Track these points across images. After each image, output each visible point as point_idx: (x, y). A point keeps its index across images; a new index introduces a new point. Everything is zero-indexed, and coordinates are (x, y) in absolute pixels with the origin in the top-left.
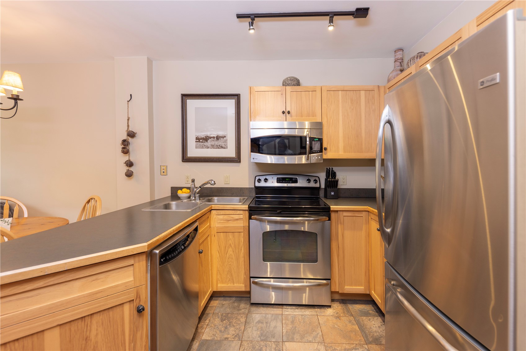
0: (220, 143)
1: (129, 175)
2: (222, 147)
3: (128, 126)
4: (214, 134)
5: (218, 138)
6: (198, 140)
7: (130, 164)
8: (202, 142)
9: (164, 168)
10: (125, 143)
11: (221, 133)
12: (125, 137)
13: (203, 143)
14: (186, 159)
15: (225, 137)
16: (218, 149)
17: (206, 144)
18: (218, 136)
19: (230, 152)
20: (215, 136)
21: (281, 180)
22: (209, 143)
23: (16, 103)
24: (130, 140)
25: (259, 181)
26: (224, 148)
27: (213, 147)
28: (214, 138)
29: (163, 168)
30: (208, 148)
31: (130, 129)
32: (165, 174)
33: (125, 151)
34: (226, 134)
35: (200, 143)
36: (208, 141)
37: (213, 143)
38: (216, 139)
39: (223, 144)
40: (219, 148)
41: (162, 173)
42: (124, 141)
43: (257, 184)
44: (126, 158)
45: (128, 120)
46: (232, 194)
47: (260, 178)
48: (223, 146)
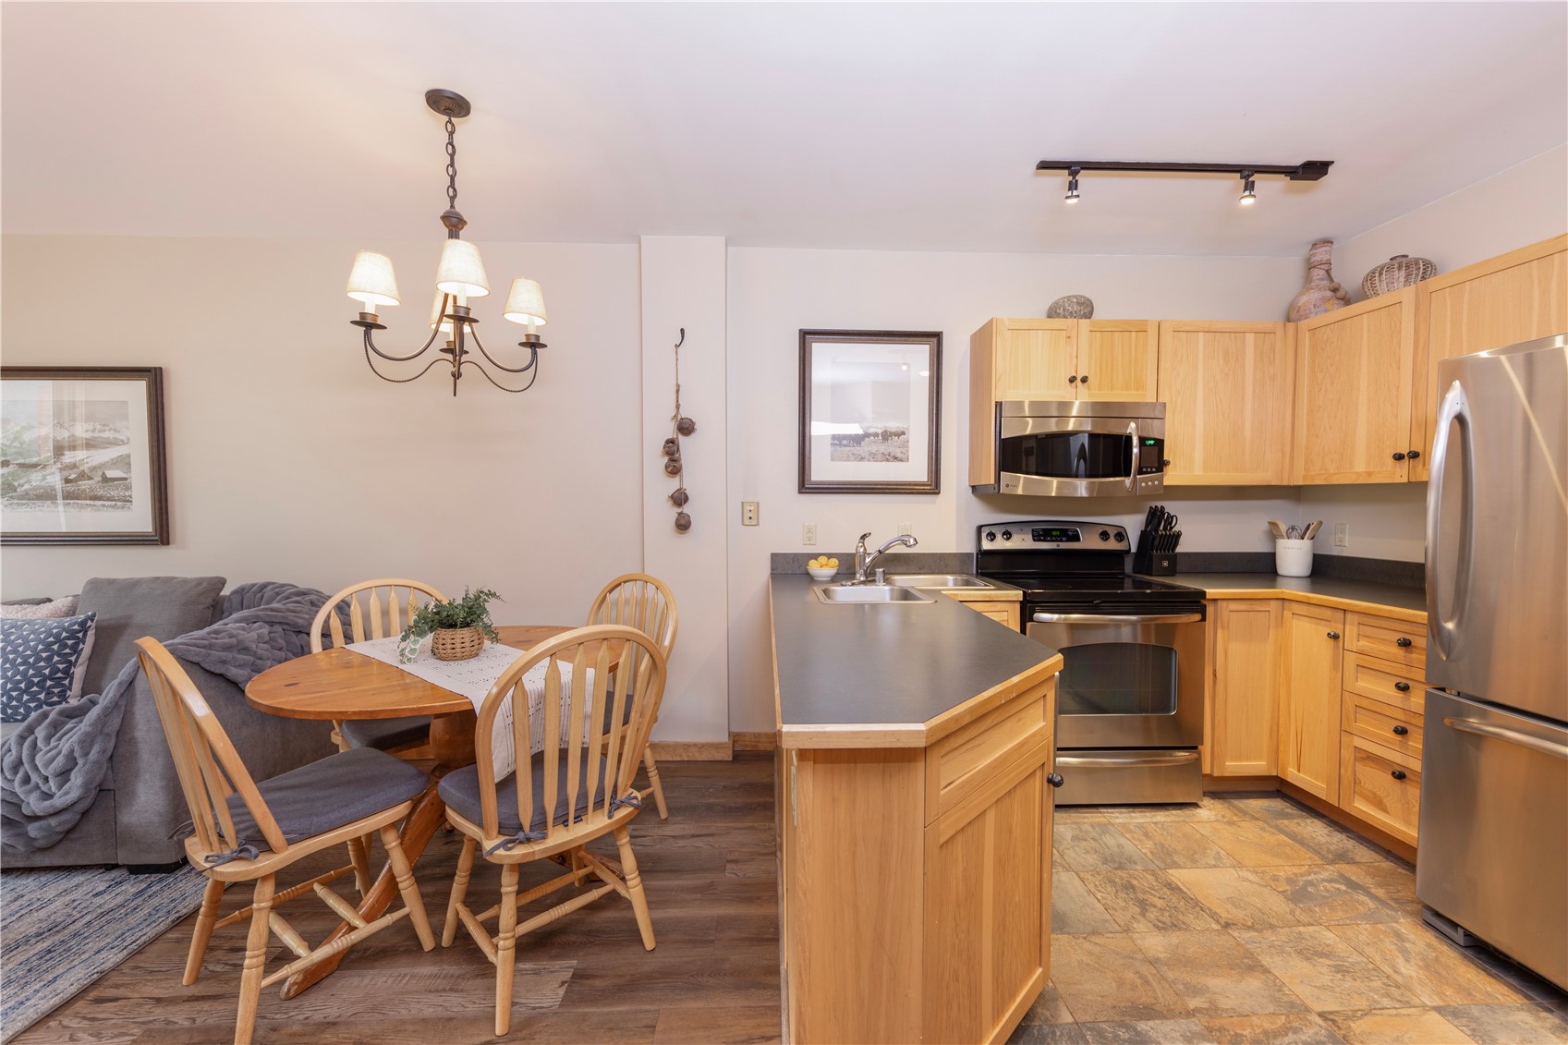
0: (893, 446)
1: (682, 524)
2: (896, 458)
3: (678, 407)
4: (876, 427)
5: (886, 436)
6: (836, 442)
7: (679, 499)
8: (846, 446)
9: (752, 508)
10: (671, 449)
11: (893, 425)
12: (671, 433)
13: (848, 449)
14: (806, 486)
15: (903, 433)
16: (884, 463)
17: (857, 450)
18: (886, 431)
19: (916, 470)
20: (880, 431)
21: (1042, 535)
22: (866, 448)
24: (682, 440)
25: (991, 536)
26: (901, 460)
27: (873, 457)
28: (876, 435)
29: (749, 508)
30: (862, 459)
32: (753, 522)
33: (674, 468)
34: (905, 426)
35: (843, 449)
36: (863, 443)
37: (874, 448)
38: (880, 437)
39: (898, 450)
40: (888, 460)
41: (747, 522)
42: (671, 442)
43: (986, 545)
44: (672, 485)
45: (678, 392)
46: (921, 568)
47: (993, 529)
48: (899, 455)
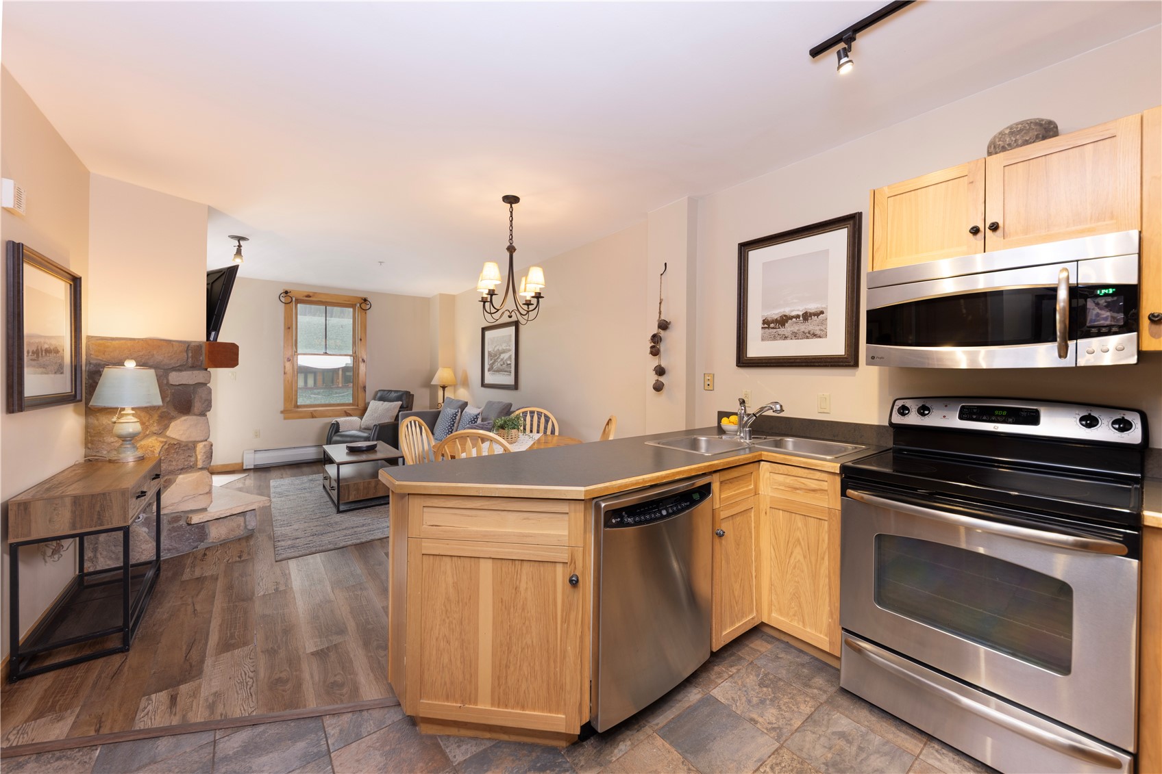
0: (811, 325)
1: (658, 387)
2: (815, 335)
3: (660, 313)
4: (798, 310)
5: (807, 316)
6: (766, 326)
7: (660, 371)
8: (773, 328)
9: (709, 378)
10: (656, 339)
11: (812, 307)
12: (655, 330)
13: (775, 330)
14: (744, 361)
15: (822, 313)
16: (806, 340)
17: (781, 331)
18: (806, 313)
19: (835, 344)
20: (801, 313)
21: (974, 414)
22: (790, 328)
23: (538, 302)
24: (662, 333)
25: (903, 411)
26: (820, 337)
27: (795, 335)
28: (798, 317)
29: (708, 378)
30: (786, 338)
31: (663, 318)
32: (710, 388)
33: (655, 352)
34: (823, 306)
35: (771, 330)
36: (786, 324)
37: (796, 328)
38: (801, 318)
39: (817, 328)
40: (807, 338)
41: (707, 387)
42: (654, 336)
43: (897, 419)
44: (654, 362)
45: (660, 303)
46: (834, 436)
47: (908, 403)
48: (818, 332)
